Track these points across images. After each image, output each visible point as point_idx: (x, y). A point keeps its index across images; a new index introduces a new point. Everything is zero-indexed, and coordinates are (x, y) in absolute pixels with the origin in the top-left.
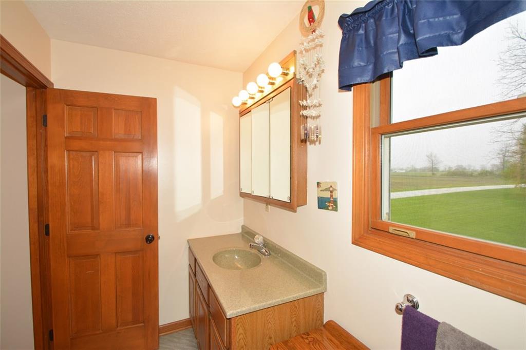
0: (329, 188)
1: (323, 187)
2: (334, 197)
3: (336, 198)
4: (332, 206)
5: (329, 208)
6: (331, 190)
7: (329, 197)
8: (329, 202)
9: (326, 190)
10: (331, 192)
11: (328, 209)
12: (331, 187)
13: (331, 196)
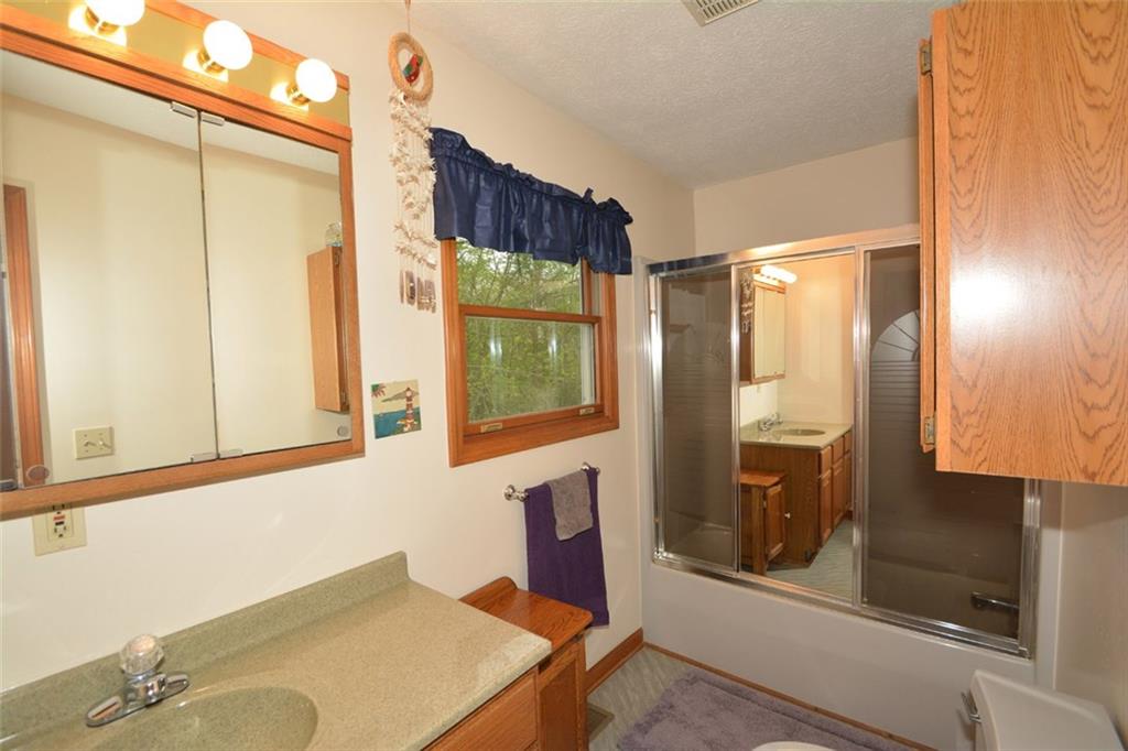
0: (405, 392)
1: (389, 393)
2: (415, 406)
3: (418, 409)
4: (411, 424)
5: (406, 429)
6: (409, 395)
7: (404, 408)
8: (406, 418)
9: (397, 397)
10: (409, 399)
11: (402, 432)
12: (408, 389)
13: (409, 406)
